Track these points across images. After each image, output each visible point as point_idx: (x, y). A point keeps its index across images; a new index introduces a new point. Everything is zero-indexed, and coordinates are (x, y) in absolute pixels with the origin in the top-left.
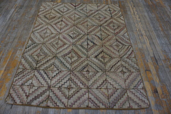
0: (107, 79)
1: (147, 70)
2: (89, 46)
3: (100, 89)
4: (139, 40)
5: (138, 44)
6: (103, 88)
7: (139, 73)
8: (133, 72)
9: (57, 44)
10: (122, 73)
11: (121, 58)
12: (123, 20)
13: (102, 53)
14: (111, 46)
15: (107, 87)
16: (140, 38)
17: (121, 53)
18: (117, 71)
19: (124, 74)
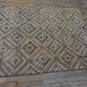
0: (10, 49)
1: (17, 84)
2: (40, 38)
3: (4, 45)
4: (54, 83)
5: (48, 80)
6: (4, 46)
7: (14, 74)
8: (15, 69)
9: (40, 20)
10: (15, 61)
11: (30, 61)
12: (80, 68)
13: (34, 47)
14: (42, 54)
15: (5, 49)
16: (57, 84)
17: (36, 62)
18: (17, 56)
19: (14, 61)
